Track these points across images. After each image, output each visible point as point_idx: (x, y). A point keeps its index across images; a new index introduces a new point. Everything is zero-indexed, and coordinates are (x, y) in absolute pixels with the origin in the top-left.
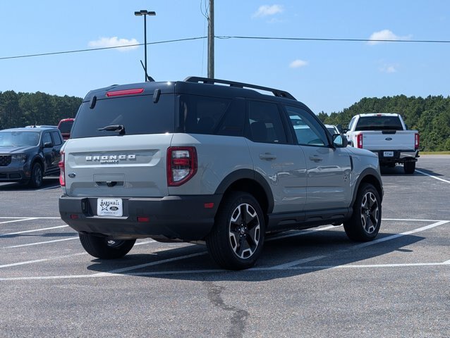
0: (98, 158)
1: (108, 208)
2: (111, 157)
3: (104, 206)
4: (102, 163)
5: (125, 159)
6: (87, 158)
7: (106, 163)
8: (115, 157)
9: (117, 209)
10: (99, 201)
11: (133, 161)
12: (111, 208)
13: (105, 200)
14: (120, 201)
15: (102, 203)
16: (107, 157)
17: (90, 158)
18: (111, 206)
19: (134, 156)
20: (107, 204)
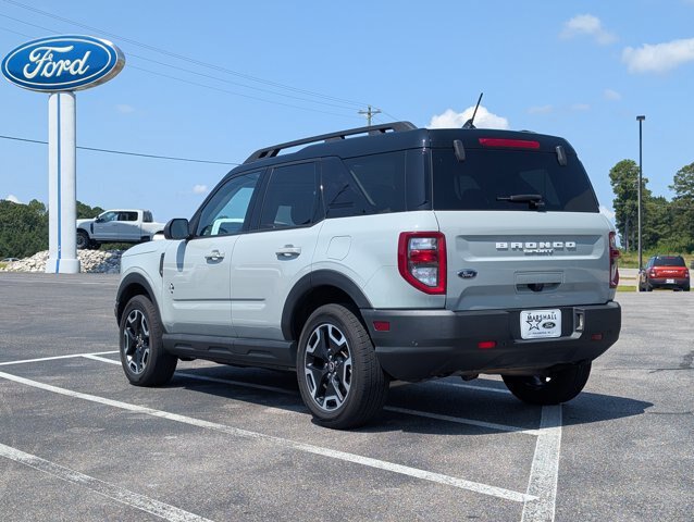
0: (520, 245)
1: (540, 325)
2: (542, 244)
3: (534, 323)
4: (527, 254)
5: (562, 249)
6: (498, 245)
7: (534, 254)
8: (548, 244)
9: (554, 325)
10: (524, 315)
11: (572, 251)
12: (544, 325)
13: (534, 313)
14: (558, 313)
15: (529, 318)
16: (535, 245)
17: (505, 245)
18: (544, 321)
19: (574, 244)
20: (538, 319)
